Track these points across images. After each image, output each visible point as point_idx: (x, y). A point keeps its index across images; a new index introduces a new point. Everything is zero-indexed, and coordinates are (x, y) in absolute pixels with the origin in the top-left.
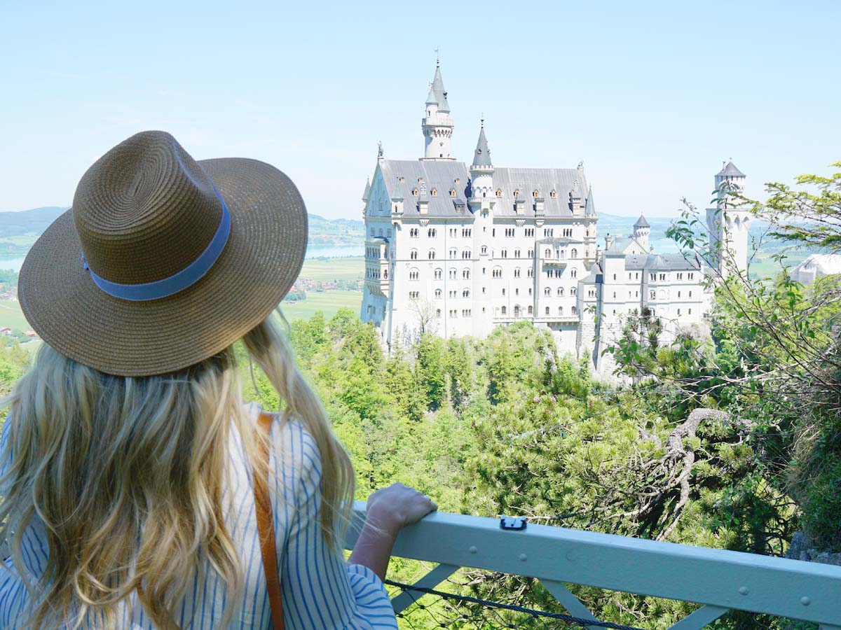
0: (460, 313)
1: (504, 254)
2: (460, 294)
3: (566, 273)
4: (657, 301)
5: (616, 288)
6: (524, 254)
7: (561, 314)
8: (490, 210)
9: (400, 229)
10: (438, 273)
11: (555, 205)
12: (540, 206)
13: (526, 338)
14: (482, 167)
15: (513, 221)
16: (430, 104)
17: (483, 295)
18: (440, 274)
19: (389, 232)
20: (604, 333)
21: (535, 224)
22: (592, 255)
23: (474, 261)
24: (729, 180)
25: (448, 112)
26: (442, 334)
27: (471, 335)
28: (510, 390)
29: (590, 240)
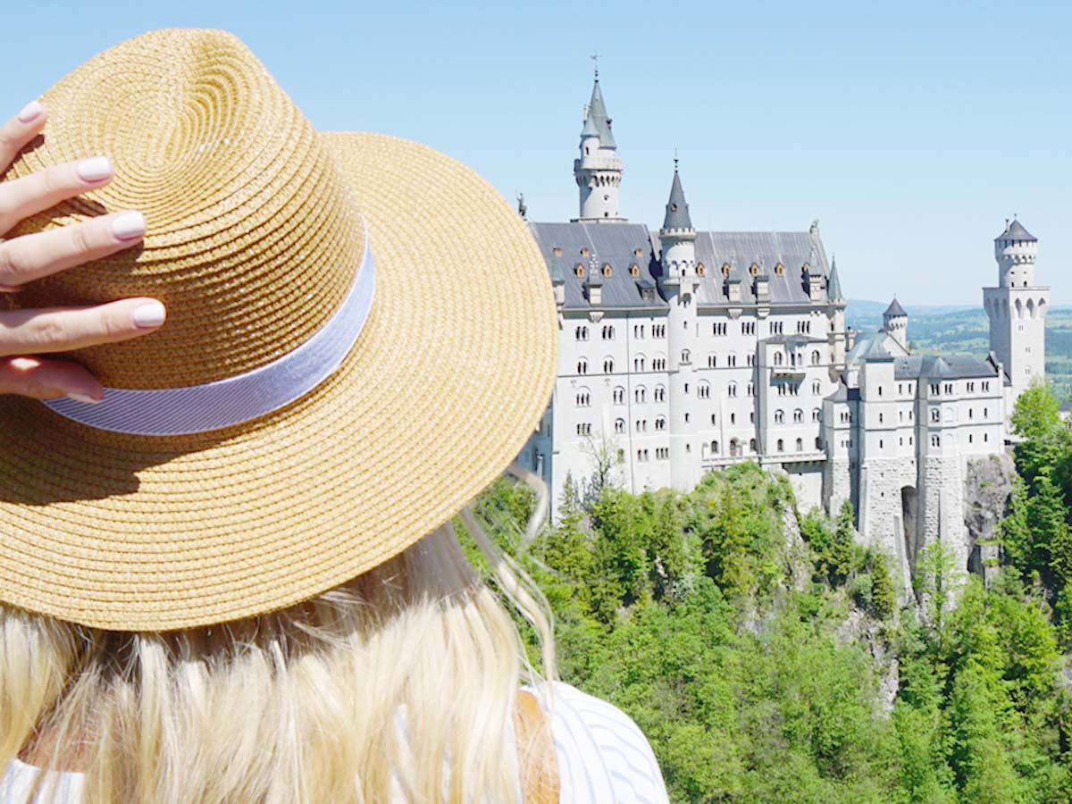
0: (652, 453)
1: (712, 361)
2: (651, 424)
3: (805, 387)
4: (943, 424)
5: (881, 408)
6: (742, 361)
7: (801, 449)
8: (693, 295)
10: (618, 394)
11: (783, 284)
12: (762, 288)
13: (754, 488)
14: (680, 230)
15: (725, 312)
16: (589, 136)
17: (687, 424)
18: (621, 396)
20: (869, 474)
21: (756, 315)
22: (840, 359)
23: (670, 373)
24: (1017, 245)
25: (613, 149)
26: (628, 488)
27: (669, 487)
28: (741, 569)
29: (837, 337)
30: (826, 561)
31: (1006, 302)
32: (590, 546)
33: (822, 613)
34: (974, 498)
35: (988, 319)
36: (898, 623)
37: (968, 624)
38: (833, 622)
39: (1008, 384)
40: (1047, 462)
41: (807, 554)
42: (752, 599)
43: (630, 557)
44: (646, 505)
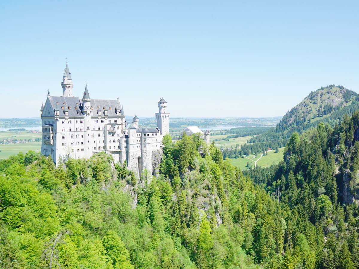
0: (80, 150)
1: (94, 129)
2: (80, 143)
3: (116, 135)
4: (147, 143)
5: (133, 139)
6: (101, 129)
7: (115, 148)
8: (90, 114)
9: (58, 121)
10: (72, 136)
11: (111, 112)
12: (106, 112)
13: (104, 157)
14: (87, 99)
15: (97, 118)
16: (65, 77)
17: (88, 143)
19: (53, 122)
20: (130, 154)
21: (105, 118)
22: (124, 129)
23: (85, 131)
24: (163, 104)
25: (71, 80)
26: (74, 158)
27: (84, 157)
28: (101, 176)
29: (123, 123)
30: (121, 174)
31: (160, 116)
32: (65, 172)
33: (120, 186)
34: (154, 159)
35: (156, 120)
36: (137, 187)
37: (153, 187)
38: (122, 187)
39: (161, 134)
40: (170, 151)
41: (116, 172)
42: (104, 183)
43: (75, 174)
44: (79, 162)
